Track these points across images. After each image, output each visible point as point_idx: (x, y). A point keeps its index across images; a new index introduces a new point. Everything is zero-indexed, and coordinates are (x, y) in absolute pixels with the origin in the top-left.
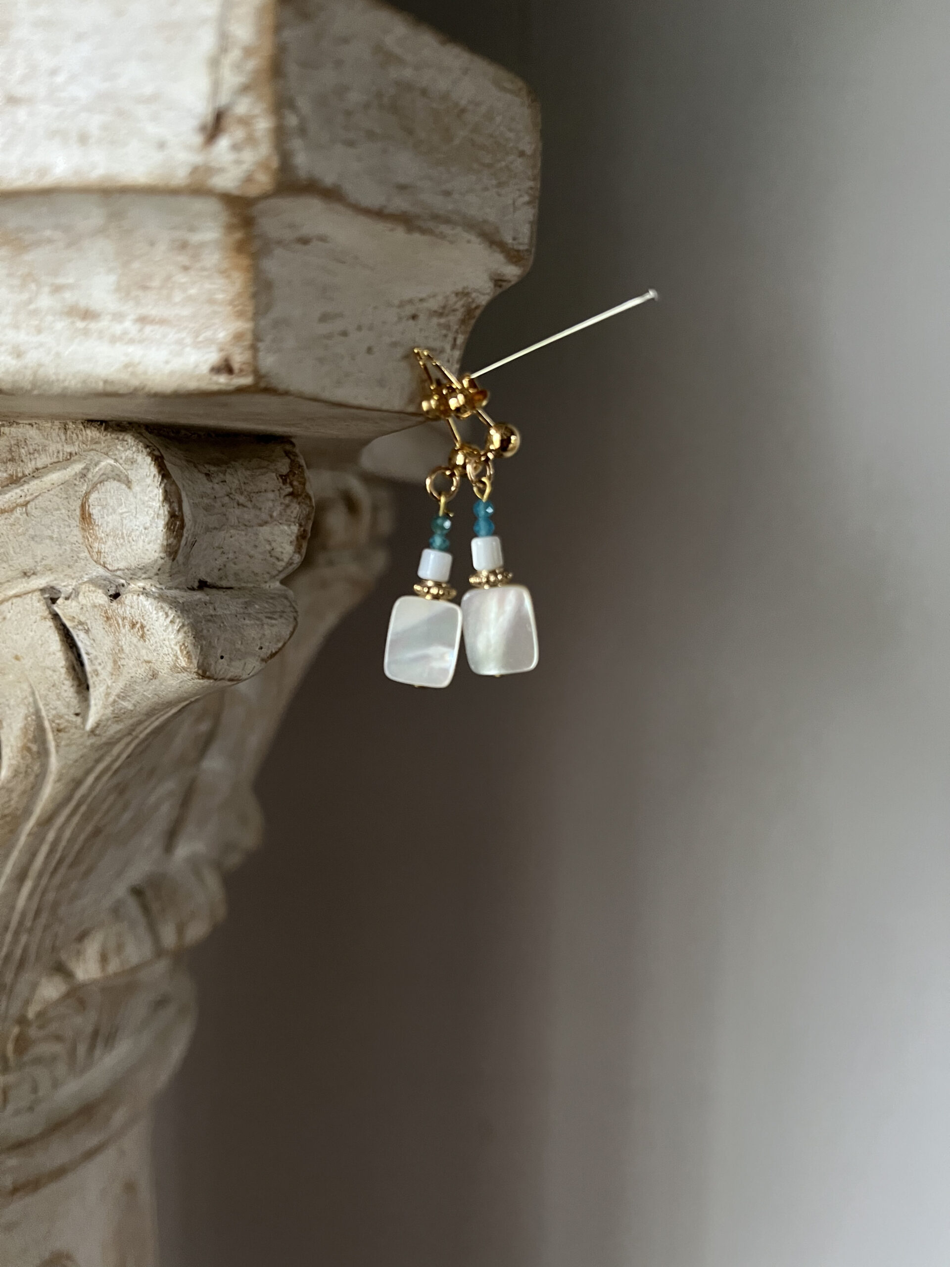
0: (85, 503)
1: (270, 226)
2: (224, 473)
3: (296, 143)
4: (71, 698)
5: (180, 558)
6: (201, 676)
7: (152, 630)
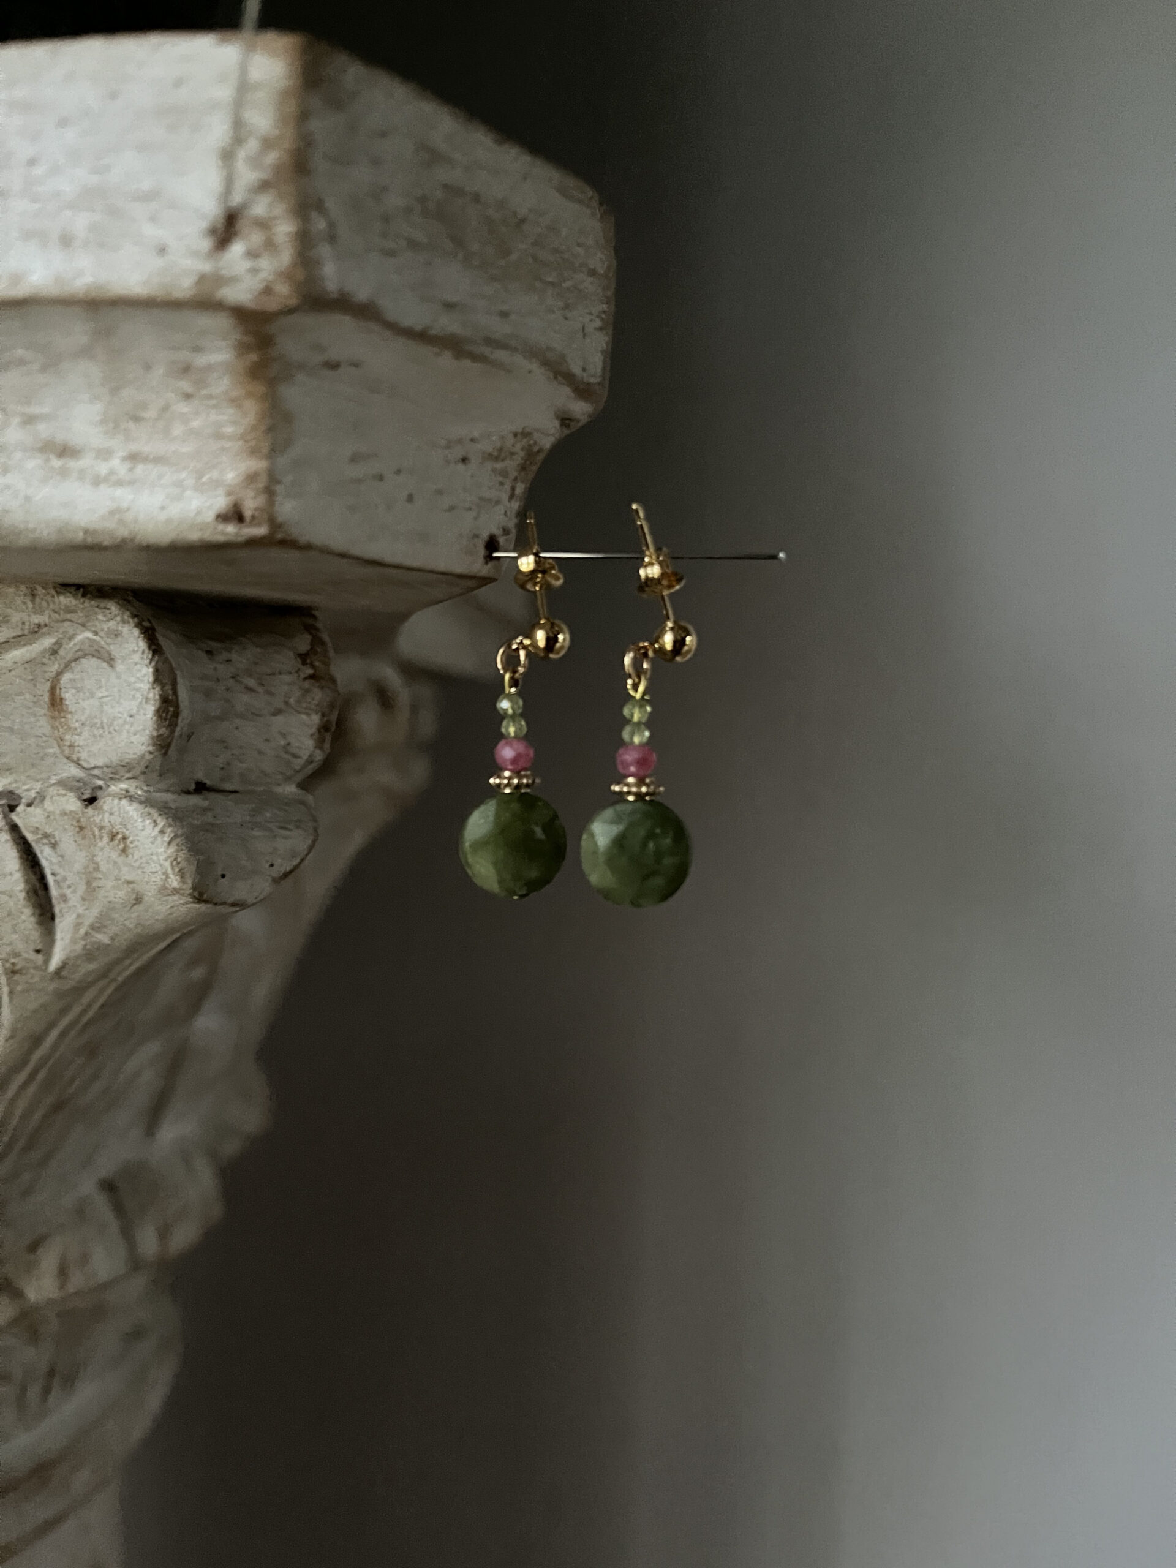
0: (56, 685)
1: (290, 347)
2: (229, 651)
3: (324, 250)
4: (31, 930)
5: (172, 751)
6: (197, 899)
7: (136, 843)
